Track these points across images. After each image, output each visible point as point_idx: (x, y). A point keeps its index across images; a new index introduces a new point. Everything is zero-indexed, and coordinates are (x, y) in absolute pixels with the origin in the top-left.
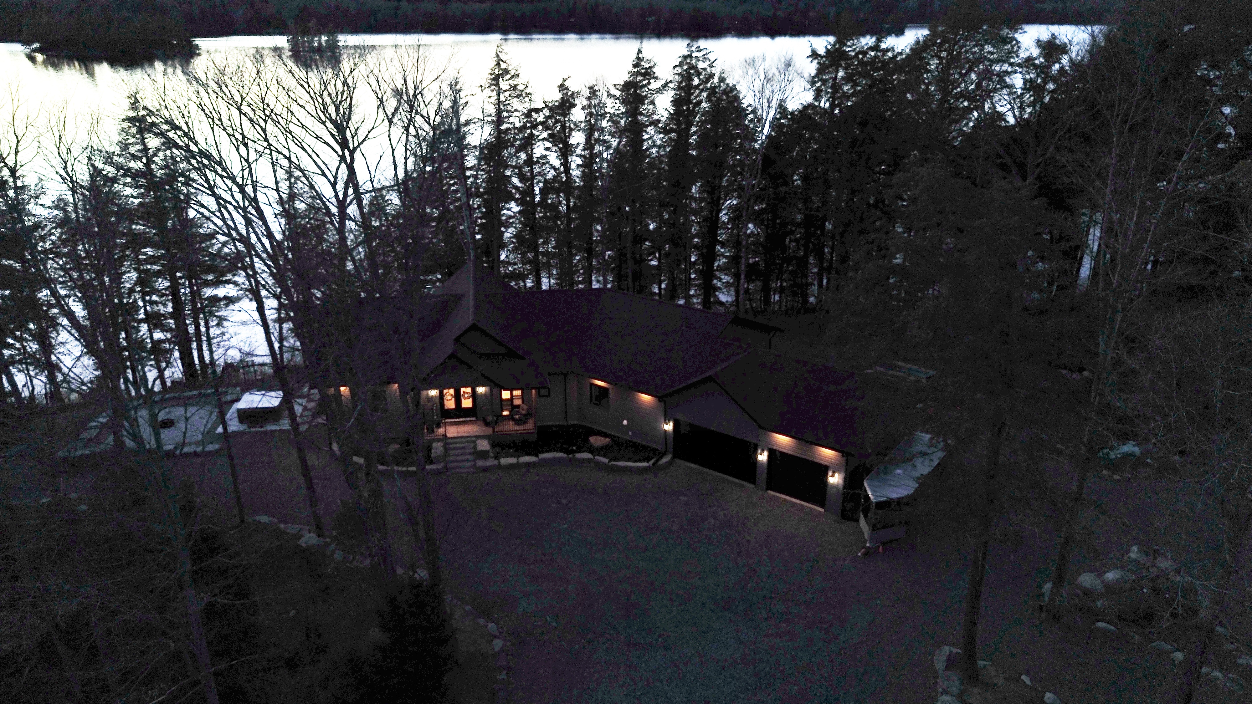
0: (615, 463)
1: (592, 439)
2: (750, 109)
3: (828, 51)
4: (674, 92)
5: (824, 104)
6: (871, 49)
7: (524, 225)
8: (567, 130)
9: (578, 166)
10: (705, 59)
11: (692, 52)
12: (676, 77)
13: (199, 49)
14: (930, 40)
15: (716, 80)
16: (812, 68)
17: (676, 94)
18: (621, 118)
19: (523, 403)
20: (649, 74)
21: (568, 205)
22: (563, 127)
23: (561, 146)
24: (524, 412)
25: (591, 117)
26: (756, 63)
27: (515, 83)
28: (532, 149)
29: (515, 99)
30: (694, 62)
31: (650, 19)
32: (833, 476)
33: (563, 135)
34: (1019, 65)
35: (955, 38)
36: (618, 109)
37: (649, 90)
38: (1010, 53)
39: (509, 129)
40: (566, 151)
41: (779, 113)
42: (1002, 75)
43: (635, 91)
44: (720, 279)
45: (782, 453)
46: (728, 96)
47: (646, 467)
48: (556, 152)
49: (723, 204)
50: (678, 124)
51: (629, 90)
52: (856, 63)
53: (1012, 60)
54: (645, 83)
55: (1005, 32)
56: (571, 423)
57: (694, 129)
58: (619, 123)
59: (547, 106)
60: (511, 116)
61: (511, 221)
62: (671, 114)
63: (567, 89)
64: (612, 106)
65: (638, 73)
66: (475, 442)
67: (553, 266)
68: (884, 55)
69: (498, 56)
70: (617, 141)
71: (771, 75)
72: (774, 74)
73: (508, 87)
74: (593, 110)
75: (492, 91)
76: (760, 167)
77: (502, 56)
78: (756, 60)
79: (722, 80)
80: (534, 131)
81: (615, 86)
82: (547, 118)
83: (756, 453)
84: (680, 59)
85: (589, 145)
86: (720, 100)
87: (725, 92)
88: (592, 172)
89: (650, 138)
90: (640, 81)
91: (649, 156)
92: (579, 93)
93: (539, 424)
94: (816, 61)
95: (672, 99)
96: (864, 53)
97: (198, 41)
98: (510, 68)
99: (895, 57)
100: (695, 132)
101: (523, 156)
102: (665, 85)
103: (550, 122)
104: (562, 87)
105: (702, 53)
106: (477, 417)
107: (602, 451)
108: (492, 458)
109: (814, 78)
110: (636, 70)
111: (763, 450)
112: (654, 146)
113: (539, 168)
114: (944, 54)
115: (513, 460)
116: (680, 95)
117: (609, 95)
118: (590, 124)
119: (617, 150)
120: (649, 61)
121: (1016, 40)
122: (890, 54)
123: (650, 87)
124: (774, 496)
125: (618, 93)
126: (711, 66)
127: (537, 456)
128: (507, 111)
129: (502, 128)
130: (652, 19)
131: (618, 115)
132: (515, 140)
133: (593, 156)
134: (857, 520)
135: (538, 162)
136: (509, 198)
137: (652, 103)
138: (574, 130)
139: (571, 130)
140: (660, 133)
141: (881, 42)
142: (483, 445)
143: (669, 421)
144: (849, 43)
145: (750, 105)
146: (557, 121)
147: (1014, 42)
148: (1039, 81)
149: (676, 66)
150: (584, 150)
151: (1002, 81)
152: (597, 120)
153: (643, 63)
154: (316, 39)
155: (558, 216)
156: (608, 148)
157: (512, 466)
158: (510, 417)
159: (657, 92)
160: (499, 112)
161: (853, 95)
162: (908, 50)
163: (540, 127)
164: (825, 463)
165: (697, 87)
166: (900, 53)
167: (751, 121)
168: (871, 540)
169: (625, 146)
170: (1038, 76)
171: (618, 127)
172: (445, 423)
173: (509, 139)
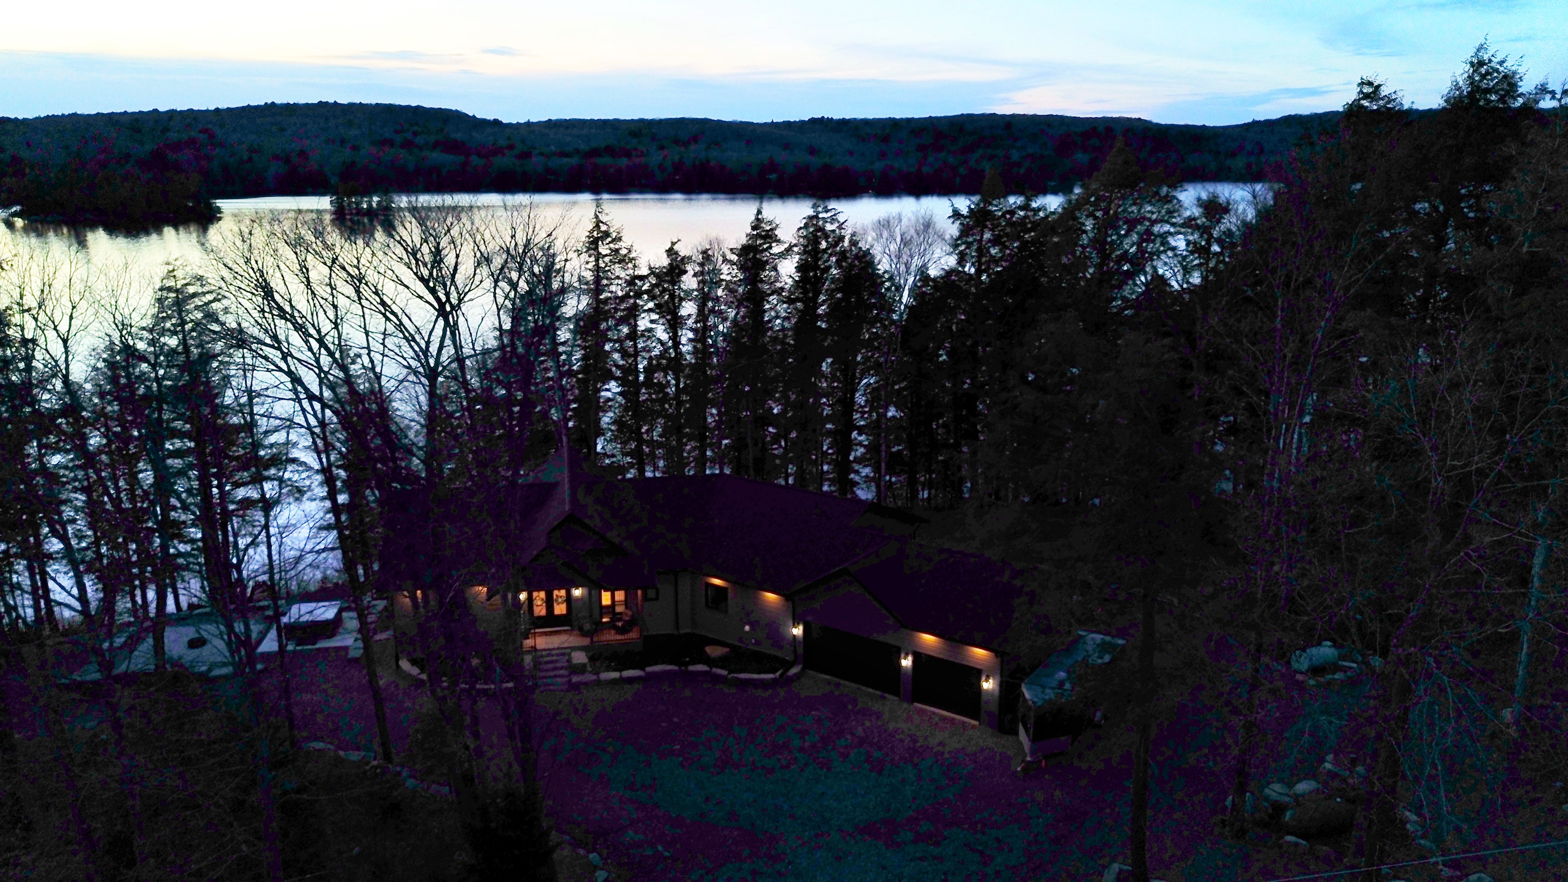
0: (735, 675)
1: (708, 649)
2: (887, 276)
3: (971, 210)
4: (798, 257)
5: (970, 269)
6: (1021, 208)
7: (626, 409)
8: (676, 301)
9: (690, 340)
10: (833, 220)
11: (819, 212)
12: (801, 240)
13: (221, 212)
14: (1083, 198)
15: (846, 243)
16: (953, 230)
17: (800, 259)
18: (740, 286)
19: (626, 608)
20: (770, 237)
21: (677, 385)
22: (672, 296)
23: (669, 317)
24: (627, 618)
25: (704, 285)
26: (891, 224)
27: (617, 247)
28: (636, 321)
29: (617, 265)
30: (821, 223)
31: (770, 177)
32: (987, 681)
33: (671, 305)
34: (1183, 225)
35: (1111, 196)
36: (736, 276)
37: (771, 254)
38: (1170, 212)
39: (610, 298)
40: (675, 323)
41: (920, 280)
42: (1164, 236)
43: (754, 256)
44: (857, 472)
45: (929, 656)
46: (861, 262)
47: (773, 679)
48: (663, 324)
49: (859, 383)
50: (805, 292)
51: (747, 254)
52: (1004, 223)
53: (1174, 220)
54: (765, 246)
55: (1164, 190)
56: (682, 632)
57: (822, 298)
58: (737, 291)
59: (652, 273)
60: (612, 284)
61: (610, 404)
62: (796, 281)
63: (676, 253)
64: (728, 273)
65: (758, 236)
66: (569, 654)
67: (659, 458)
68: (1035, 215)
69: (597, 217)
70: (734, 312)
71: (908, 238)
72: (912, 237)
73: (609, 252)
74: (707, 277)
75: (590, 256)
76: (899, 340)
77: (602, 218)
78: (892, 221)
79: (853, 243)
80: (637, 301)
81: (731, 250)
82: (653, 286)
83: (899, 659)
84: (804, 221)
85: (702, 315)
86: (852, 266)
87: (857, 257)
88: (706, 346)
89: (771, 309)
90: (760, 245)
91: (771, 328)
92: (690, 258)
93: (645, 633)
94: (959, 222)
95: (796, 265)
96: (1012, 212)
97: (221, 203)
98: (611, 230)
99: (1047, 217)
100: (824, 301)
101: (625, 330)
102: (789, 250)
103: (657, 291)
104: (671, 252)
105: (829, 214)
106: (571, 626)
107: (721, 662)
108: (590, 672)
109: (957, 240)
110: (755, 233)
111: (907, 654)
112: (777, 317)
113: (644, 342)
114: (1099, 214)
115: (615, 675)
116: (806, 260)
117: (725, 260)
118: (704, 293)
119: (735, 322)
120: (770, 222)
121: (1177, 199)
122: (1041, 214)
123: (771, 252)
124: (921, 709)
125: (734, 258)
126: (840, 227)
127: (643, 669)
128: (607, 279)
129: (601, 297)
130: (773, 177)
131: (735, 282)
132: (616, 310)
133: (706, 328)
134: (1016, 733)
135: (643, 336)
136: (609, 376)
137: (775, 269)
138: (684, 299)
139: (681, 299)
140: (784, 302)
141: (1031, 201)
142: (579, 658)
143: (798, 624)
144: (994, 202)
145: (886, 272)
146: (664, 290)
147: (1175, 201)
148: (1203, 243)
149: (800, 228)
150: (696, 322)
151: (1164, 243)
152: (710, 288)
153: (763, 225)
154: (365, 199)
155: (666, 398)
156: (725, 319)
157: (614, 682)
158: (611, 625)
159: (780, 257)
160: (597, 280)
161: (1001, 259)
162: (1060, 210)
163: (646, 297)
164: (978, 667)
165: (825, 251)
166: (1053, 213)
167: (888, 289)
168: (1032, 754)
169: (743, 317)
170: (1201, 236)
171: (735, 297)
172: (535, 633)
173: (609, 310)
